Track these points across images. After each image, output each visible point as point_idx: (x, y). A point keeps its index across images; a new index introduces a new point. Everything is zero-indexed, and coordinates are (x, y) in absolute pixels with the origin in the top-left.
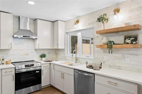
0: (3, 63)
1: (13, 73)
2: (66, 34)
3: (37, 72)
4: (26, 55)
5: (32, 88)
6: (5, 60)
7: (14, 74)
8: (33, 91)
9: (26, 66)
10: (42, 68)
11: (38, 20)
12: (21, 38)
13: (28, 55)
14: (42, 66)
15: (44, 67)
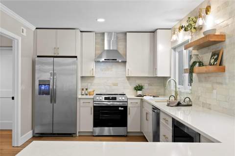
0: (87, 93)
1: (91, 105)
2: (173, 50)
3: (120, 108)
4: (114, 85)
5: (113, 130)
6: (89, 90)
7: (93, 107)
8: (112, 134)
9: (106, 98)
10: (129, 105)
11: (127, 33)
12: (103, 62)
13: (117, 85)
14: (129, 101)
15: (131, 103)
